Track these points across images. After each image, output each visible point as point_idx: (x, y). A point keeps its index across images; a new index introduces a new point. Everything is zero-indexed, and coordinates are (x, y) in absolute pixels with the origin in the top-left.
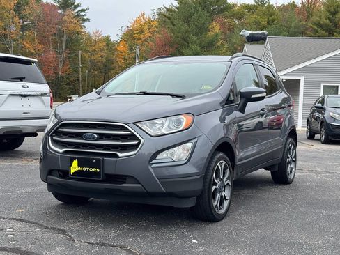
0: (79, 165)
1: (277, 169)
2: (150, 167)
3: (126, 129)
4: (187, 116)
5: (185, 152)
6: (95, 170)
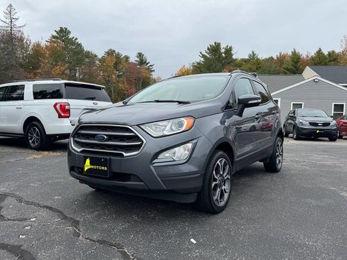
0: (91, 164)
1: (268, 161)
2: (151, 167)
3: (130, 131)
4: (188, 118)
5: (186, 152)
6: (103, 168)
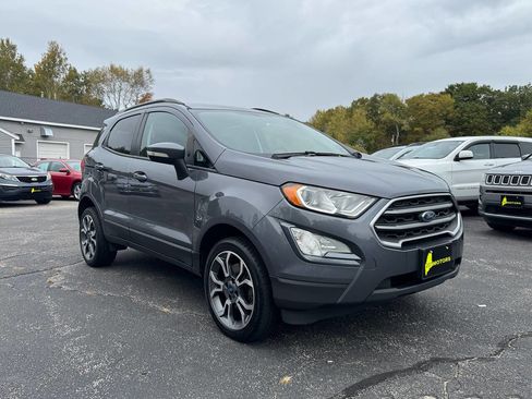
6: (446, 259)
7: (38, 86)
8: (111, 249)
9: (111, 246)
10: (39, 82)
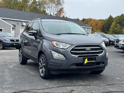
7: (22, 6)
8: (25, 59)
9: (25, 58)
10: (23, 5)
